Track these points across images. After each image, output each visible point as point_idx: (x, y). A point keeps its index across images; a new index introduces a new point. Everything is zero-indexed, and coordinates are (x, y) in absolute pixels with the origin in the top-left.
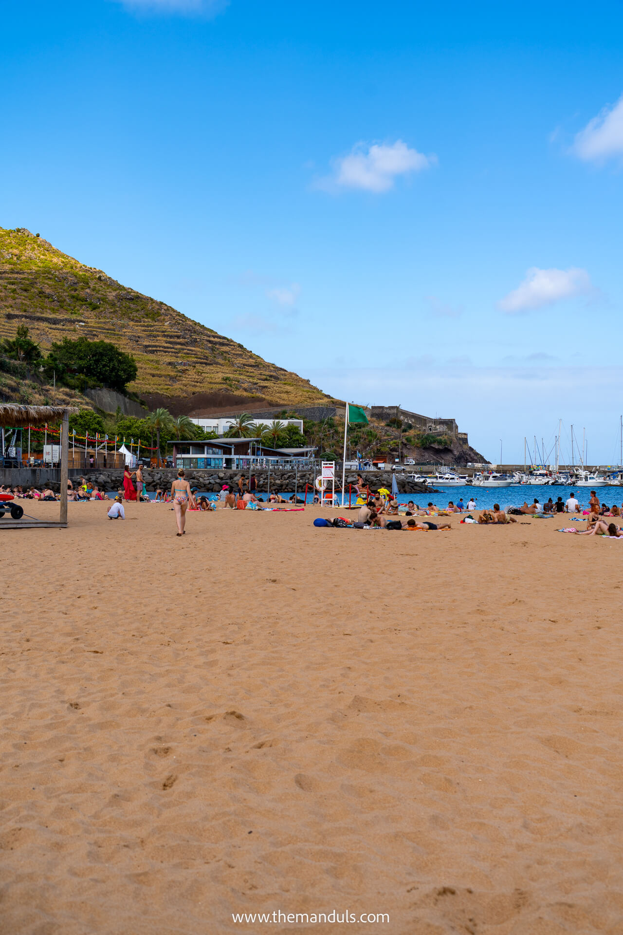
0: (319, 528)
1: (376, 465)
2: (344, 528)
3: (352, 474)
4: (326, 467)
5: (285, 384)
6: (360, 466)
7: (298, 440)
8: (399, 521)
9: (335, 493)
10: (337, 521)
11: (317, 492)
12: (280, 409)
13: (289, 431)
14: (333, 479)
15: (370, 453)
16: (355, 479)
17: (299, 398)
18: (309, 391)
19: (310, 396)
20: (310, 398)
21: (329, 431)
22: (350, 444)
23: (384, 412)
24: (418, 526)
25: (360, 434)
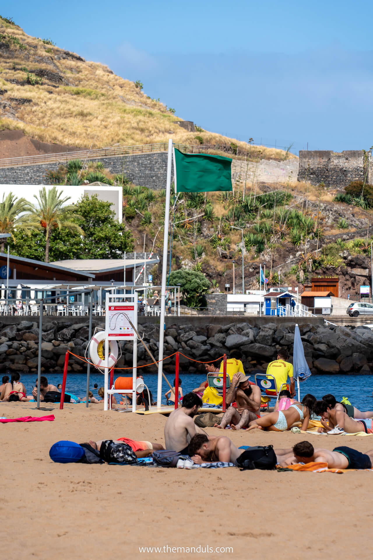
0: (62, 464)
1: (308, 301)
2: (128, 467)
3: (239, 325)
4: (116, 308)
5: (78, 93)
6: (268, 305)
7: (107, 239)
8: (270, 448)
9: (138, 376)
10: (110, 447)
11: (96, 372)
12: (63, 159)
13: (86, 214)
14: (134, 338)
15: (295, 271)
16: (245, 339)
17: (112, 130)
18: (140, 112)
19: (141, 125)
20: (142, 130)
21: (189, 215)
22: (244, 250)
23: (331, 166)
24: (319, 460)
25: (268, 223)
